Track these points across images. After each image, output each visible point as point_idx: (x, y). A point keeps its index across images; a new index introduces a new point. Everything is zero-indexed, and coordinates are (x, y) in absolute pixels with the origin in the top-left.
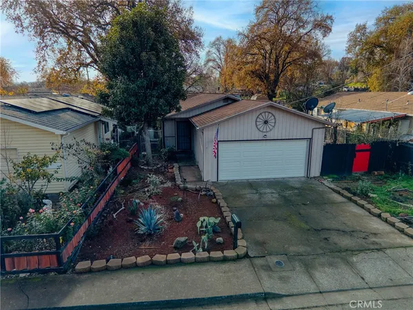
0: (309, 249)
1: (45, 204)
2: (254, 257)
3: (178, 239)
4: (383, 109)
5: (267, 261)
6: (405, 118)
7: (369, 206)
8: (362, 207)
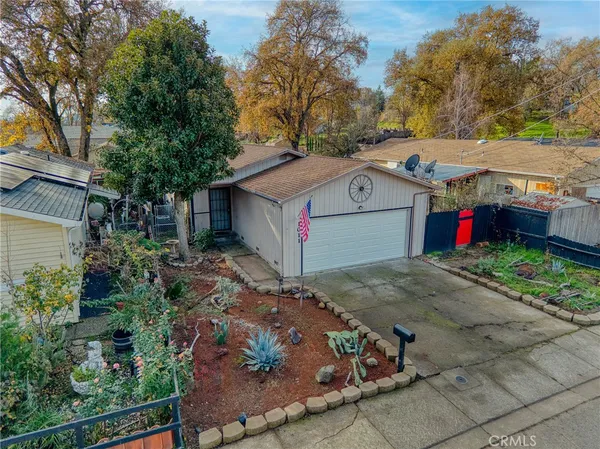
0: (479, 354)
1: (92, 348)
2: (428, 376)
3: (323, 369)
4: (457, 162)
5: (445, 379)
6: (487, 172)
7: (504, 288)
8: (495, 290)
